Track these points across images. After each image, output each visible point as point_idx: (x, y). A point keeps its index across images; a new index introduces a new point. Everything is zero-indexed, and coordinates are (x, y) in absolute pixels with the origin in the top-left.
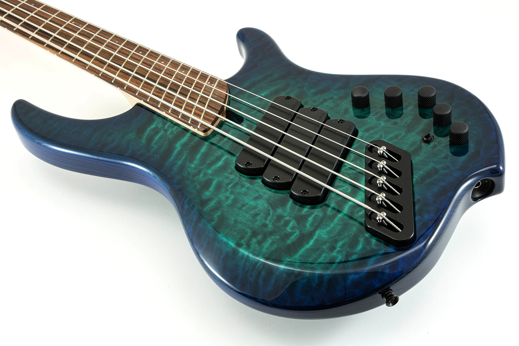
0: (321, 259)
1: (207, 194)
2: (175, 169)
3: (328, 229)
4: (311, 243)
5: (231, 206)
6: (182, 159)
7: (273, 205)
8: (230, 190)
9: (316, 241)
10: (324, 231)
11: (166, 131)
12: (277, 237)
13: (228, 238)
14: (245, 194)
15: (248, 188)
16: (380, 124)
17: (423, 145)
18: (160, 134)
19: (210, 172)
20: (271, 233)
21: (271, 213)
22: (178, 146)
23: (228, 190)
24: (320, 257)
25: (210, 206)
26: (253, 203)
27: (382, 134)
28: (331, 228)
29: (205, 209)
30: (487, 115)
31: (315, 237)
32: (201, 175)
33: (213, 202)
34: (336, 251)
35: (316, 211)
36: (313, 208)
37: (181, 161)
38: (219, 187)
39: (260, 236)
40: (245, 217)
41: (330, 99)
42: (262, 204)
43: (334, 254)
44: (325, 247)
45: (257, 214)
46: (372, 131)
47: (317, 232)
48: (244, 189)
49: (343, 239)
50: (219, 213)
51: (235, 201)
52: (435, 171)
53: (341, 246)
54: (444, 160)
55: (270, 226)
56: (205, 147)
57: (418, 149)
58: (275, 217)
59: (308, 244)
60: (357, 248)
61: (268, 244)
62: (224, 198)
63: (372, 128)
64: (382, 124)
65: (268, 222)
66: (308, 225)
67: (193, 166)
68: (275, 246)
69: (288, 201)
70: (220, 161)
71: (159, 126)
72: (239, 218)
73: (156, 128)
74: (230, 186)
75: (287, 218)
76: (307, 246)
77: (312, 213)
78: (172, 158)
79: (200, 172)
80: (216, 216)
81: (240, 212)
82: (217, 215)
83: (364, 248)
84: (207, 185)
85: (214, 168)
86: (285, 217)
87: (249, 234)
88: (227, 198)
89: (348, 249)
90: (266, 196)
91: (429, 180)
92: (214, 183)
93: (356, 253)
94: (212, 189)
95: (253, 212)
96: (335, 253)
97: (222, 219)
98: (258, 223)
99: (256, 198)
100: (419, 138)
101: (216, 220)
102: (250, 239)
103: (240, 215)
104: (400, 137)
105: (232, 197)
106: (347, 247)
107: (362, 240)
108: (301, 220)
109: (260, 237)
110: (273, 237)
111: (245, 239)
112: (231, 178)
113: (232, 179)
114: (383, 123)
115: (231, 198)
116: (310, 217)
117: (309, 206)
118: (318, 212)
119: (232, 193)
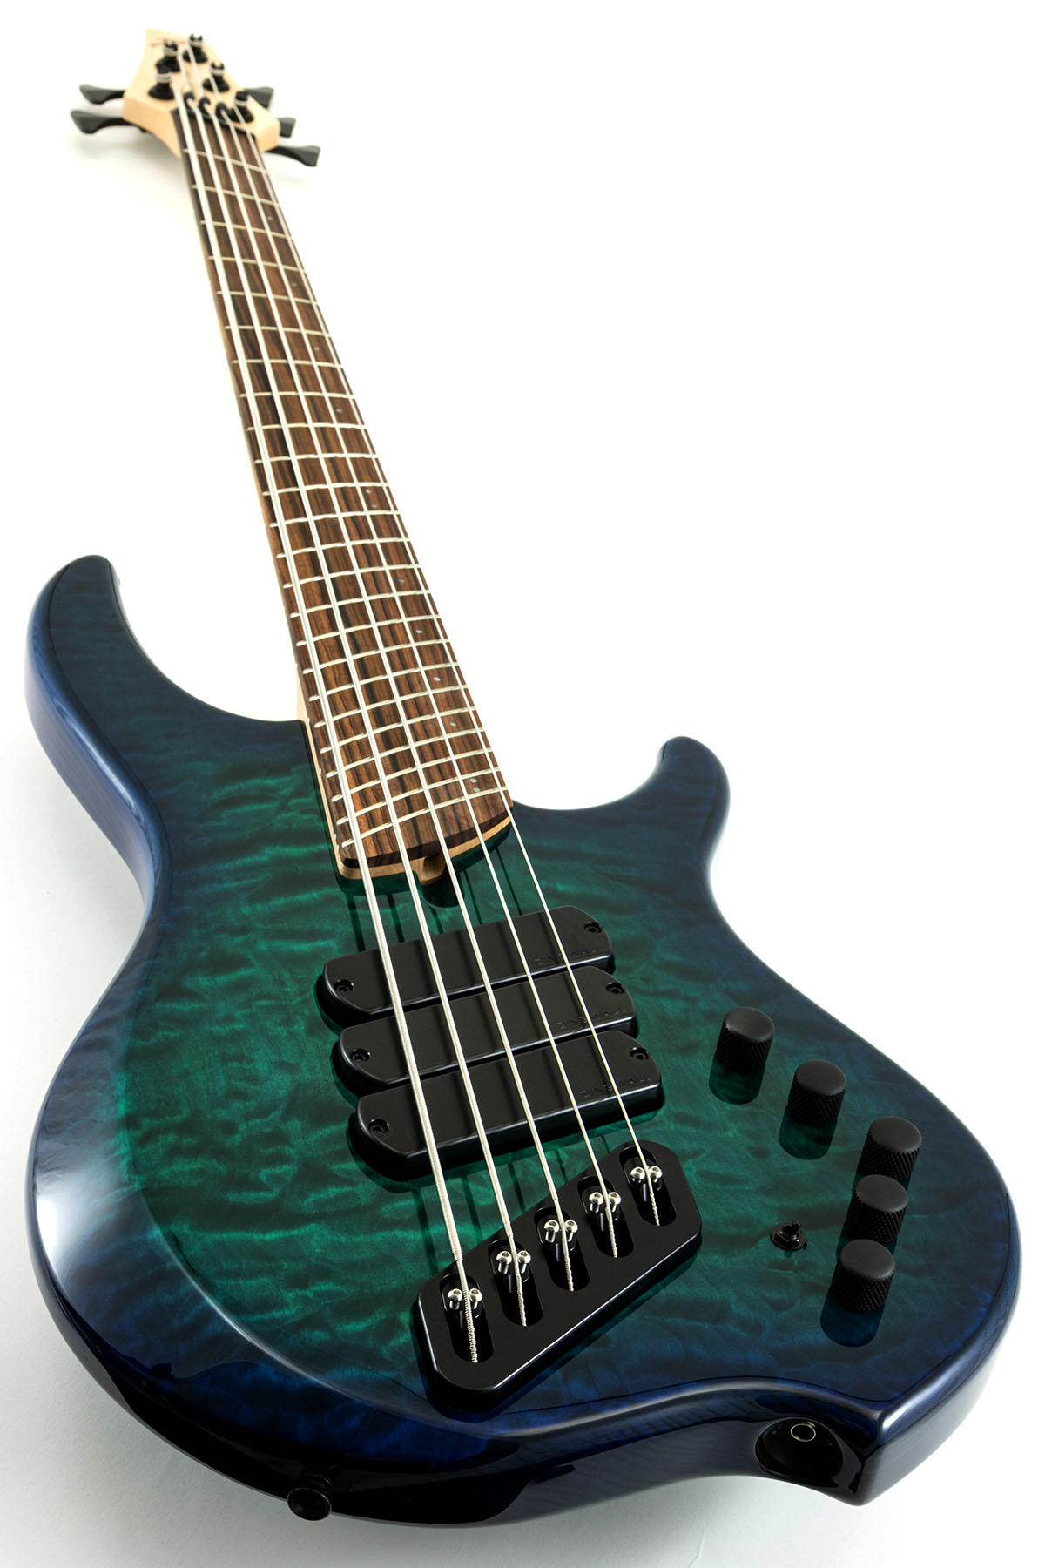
0: (248, 1282)
1: (203, 982)
2: (206, 890)
3: (343, 1239)
4: (272, 1236)
5: (216, 1040)
6: (243, 882)
7: (295, 1105)
8: (254, 1010)
9: (289, 1241)
10: (328, 1236)
11: (284, 808)
12: (223, 1170)
13: (129, 1093)
14: (272, 1041)
15: (292, 1035)
16: (725, 1129)
17: (765, 1243)
18: (264, 806)
19: (262, 946)
20: (220, 1153)
21: (273, 1115)
22: (268, 853)
23: (249, 1006)
24: (250, 1277)
25: (176, 1006)
26: (262, 1067)
27: (704, 1152)
28: (349, 1241)
29: (159, 1005)
30: (989, 1297)
31: (295, 1232)
32: (239, 939)
33: (193, 1005)
34: (299, 1292)
35: (366, 1186)
36: (368, 1174)
37: (236, 884)
38: (242, 986)
39: (191, 1140)
40: (214, 1081)
41: (686, 999)
42: (280, 1085)
43: (289, 1296)
44: (286, 1266)
45: (242, 1096)
46: (689, 1129)
47: (313, 1225)
48: (282, 1031)
49: (343, 1283)
50: (174, 1034)
51: (236, 1037)
52: (720, 1313)
53: (322, 1292)
54: (767, 1307)
55: (238, 1137)
56: (315, 894)
57: (738, 1242)
58: (269, 1130)
59: (264, 1233)
60: (349, 1324)
61: (187, 1167)
62: (221, 1014)
63: (697, 1123)
64: (732, 1132)
65: (243, 1127)
66: (312, 1198)
67: (246, 910)
68: (195, 1182)
69: (336, 1121)
70: (308, 941)
71: (282, 790)
72: (198, 1074)
73: (273, 790)
74: (264, 1002)
75: (288, 1150)
76: (256, 1237)
77: (351, 1183)
78: (229, 865)
79: (243, 930)
80: (161, 1035)
81: (219, 1064)
82: (166, 1033)
83: (362, 1335)
84: (221, 963)
85: (281, 945)
86: (292, 1146)
87: (178, 1118)
88: (229, 1019)
89: (328, 1309)
90: (306, 1076)
91: (679, 1321)
92: (244, 973)
93: (331, 1331)
94: (222, 980)
95: (241, 1085)
96: (291, 1295)
97: (168, 1049)
98: (222, 1114)
99: (282, 1066)
100: (774, 1221)
101: (152, 1041)
102: (166, 1130)
103: (209, 1071)
104: (732, 1188)
105: (240, 1026)
106: (332, 1304)
107: (379, 1316)
108: (313, 1174)
109: (189, 1141)
110: (214, 1162)
111: (156, 1122)
112: (285, 989)
113: (287, 994)
114: (735, 1131)
115: (236, 1026)
116: (336, 1187)
117: (363, 1164)
118: (366, 1189)
119: (251, 1017)
